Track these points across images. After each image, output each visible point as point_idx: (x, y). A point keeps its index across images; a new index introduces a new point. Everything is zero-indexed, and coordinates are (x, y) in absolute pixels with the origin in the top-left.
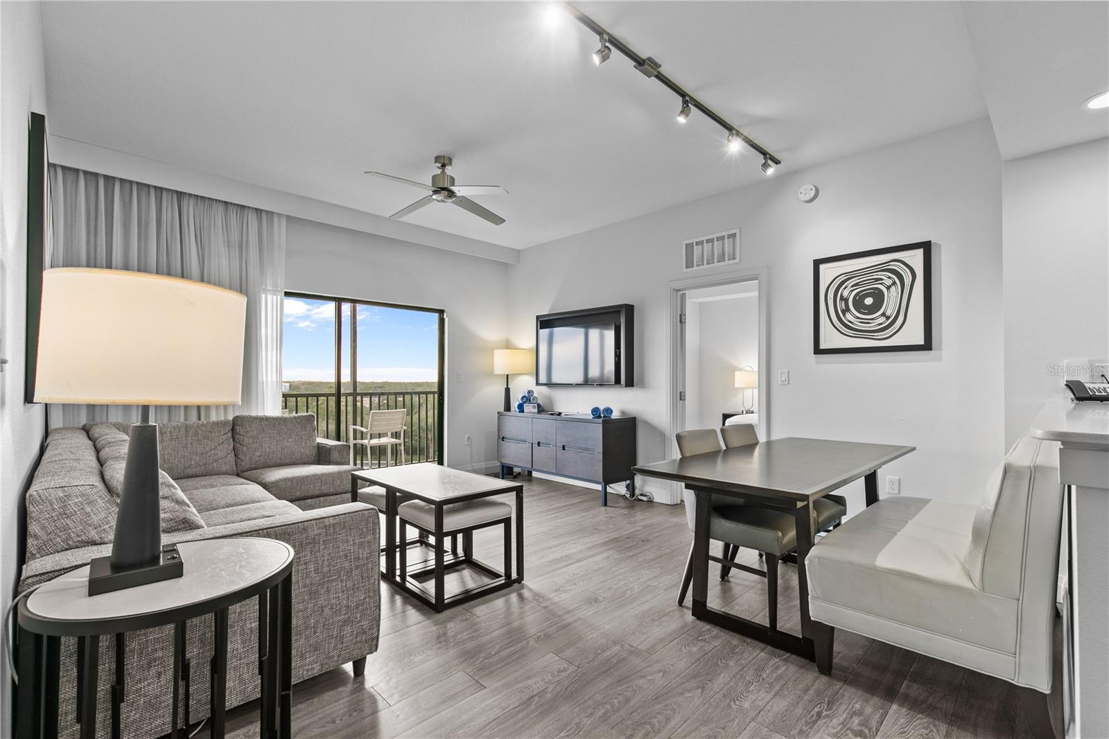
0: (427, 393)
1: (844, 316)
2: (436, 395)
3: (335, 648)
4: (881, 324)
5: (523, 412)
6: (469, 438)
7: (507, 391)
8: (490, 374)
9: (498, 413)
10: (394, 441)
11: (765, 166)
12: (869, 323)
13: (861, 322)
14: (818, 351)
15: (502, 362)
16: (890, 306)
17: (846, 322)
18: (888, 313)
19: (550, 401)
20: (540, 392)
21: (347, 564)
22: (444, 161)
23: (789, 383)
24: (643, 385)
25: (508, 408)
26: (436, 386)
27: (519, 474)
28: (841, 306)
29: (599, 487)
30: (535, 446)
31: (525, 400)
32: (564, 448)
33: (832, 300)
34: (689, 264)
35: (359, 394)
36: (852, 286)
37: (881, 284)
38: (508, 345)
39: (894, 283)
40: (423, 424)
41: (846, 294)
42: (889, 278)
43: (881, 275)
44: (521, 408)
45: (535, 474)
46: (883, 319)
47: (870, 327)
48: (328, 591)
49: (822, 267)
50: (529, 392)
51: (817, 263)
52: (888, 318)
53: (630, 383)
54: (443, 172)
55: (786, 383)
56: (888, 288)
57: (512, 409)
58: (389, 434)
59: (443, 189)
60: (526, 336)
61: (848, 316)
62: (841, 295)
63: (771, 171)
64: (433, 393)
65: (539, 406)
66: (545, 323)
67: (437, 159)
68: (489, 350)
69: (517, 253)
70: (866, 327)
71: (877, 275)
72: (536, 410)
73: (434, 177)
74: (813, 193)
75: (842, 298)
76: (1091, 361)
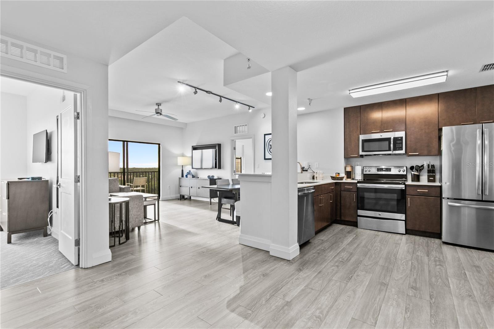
0: (154, 172)
1: (271, 150)
2: (158, 173)
3: (134, 223)
5: (187, 177)
6: (169, 187)
7: (182, 170)
8: (176, 165)
9: (179, 178)
10: (142, 188)
11: (249, 109)
14: (265, 159)
15: (181, 161)
19: (197, 173)
20: (193, 171)
21: (136, 206)
22: (158, 105)
24: (223, 169)
25: (183, 176)
26: (158, 169)
27: (187, 198)
28: (270, 147)
29: (208, 200)
30: (191, 188)
31: (188, 174)
32: (199, 188)
33: (268, 145)
34: (235, 133)
35: (129, 172)
38: (183, 155)
40: (153, 187)
44: (187, 176)
45: (192, 198)
48: (133, 211)
49: (266, 136)
50: (189, 171)
51: (265, 135)
53: (220, 168)
54: (158, 108)
55: (258, 168)
57: (184, 177)
58: (141, 186)
59: (159, 113)
60: (188, 152)
63: (250, 111)
64: (157, 172)
65: (193, 175)
66: (194, 148)
67: (157, 104)
68: (176, 157)
69: (186, 124)
72: (192, 177)
73: (156, 109)
74: (264, 116)
75: (270, 145)
76: (308, 163)
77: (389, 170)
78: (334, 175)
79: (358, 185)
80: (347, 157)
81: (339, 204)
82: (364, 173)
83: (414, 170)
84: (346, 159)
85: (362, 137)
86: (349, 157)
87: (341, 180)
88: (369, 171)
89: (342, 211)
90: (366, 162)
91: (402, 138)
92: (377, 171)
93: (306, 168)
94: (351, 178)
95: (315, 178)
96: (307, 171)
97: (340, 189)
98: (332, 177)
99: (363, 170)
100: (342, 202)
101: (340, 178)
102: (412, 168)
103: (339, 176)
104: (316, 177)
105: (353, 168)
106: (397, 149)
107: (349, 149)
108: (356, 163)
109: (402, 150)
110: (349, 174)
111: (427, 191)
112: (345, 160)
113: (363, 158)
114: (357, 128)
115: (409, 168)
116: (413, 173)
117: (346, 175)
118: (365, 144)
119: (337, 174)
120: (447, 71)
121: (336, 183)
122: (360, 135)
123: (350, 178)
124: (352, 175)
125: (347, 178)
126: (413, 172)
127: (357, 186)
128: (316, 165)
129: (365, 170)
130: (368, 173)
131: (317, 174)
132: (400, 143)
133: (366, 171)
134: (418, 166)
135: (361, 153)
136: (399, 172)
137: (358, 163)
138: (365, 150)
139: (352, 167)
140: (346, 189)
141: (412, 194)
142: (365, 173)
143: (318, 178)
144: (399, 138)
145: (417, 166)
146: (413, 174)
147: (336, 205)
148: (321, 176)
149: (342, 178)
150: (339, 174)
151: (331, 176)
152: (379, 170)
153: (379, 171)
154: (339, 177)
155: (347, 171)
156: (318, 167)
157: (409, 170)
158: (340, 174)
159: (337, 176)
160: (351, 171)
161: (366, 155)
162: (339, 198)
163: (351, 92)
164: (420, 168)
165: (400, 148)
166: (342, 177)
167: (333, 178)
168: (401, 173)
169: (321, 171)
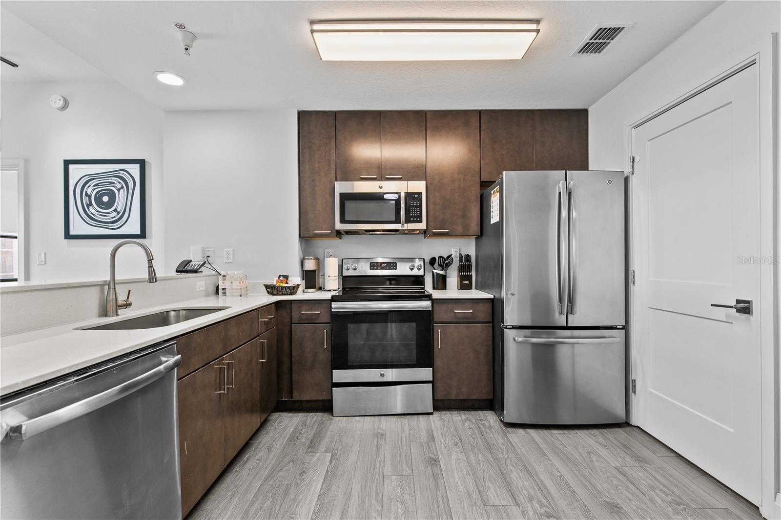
1: (88, 209)
4: (114, 217)
12: (106, 216)
13: (100, 215)
14: (67, 236)
16: (120, 204)
17: (89, 213)
18: (119, 210)
23: (45, 263)
28: (86, 200)
33: (79, 195)
36: (94, 186)
37: (114, 186)
39: (122, 187)
41: (89, 192)
42: (119, 183)
43: (114, 180)
46: (115, 214)
47: (106, 219)
49: (70, 167)
51: (67, 163)
52: (118, 213)
55: (43, 263)
56: (119, 190)
61: (91, 208)
62: (86, 192)
70: (103, 219)
71: (111, 179)
75: (87, 194)
76: (203, 248)
77: (393, 266)
78: (274, 281)
79: (334, 305)
80: (306, 237)
81: (286, 359)
82: (343, 275)
83: (436, 265)
84: (304, 241)
85: (341, 187)
86: (311, 235)
87: (291, 294)
88: (355, 269)
89: (295, 377)
90: (349, 247)
91: (420, 194)
92: (371, 269)
93: (196, 262)
94: (316, 288)
95: (220, 291)
96: (195, 271)
97: (288, 320)
98: (267, 287)
99: (341, 268)
100: (294, 353)
101: (289, 287)
102: (433, 261)
103: (287, 283)
104: (224, 289)
105: (319, 262)
106: (412, 219)
107: (311, 216)
108: (326, 251)
109: (421, 221)
110: (311, 279)
111: (471, 311)
112: (301, 242)
113: (341, 239)
114: (329, 164)
115: (428, 261)
116: (434, 271)
117: (303, 279)
118: (349, 205)
119: (281, 278)
120: (538, 22)
121: (278, 304)
122: (336, 182)
123: (313, 287)
124: (319, 278)
125: (306, 288)
126: (435, 269)
127: (331, 307)
128: (225, 256)
129: (345, 267)
130: (351, 273)
131: (224, 280)
132: (416, 206)
133: (348, 269)
134: (443, 258)
135: (339, 226)
136: (412, 269)
137: (331, 251)
138: (347, 219)
139: (318, 259)
140: (304, 317)
141: (445, 320)
142: (345, 273)
143: (227, 291)
144: (416, 196)
145: (441, 257)
146: (435, 274)
147: (280, 363)
148: (236, 285)
149: (293, 290)
150: (286, 277)
151: (264, 285)
152: (374, 266)
153: (373, 269)
154: (285, 287)
155: (307, 271)
156: (231, 261)
157: (428, 266)
158: (289, 279)
159: (281, 284)
160: (315, 271)
161: (348, 233)
162: (286, 341)
163: (316, 27)
164: (445, 263)
165: (417, 217)
166: (294, 287)
167: (271, 289)
168: (416, 272)
169: (236, 273)
